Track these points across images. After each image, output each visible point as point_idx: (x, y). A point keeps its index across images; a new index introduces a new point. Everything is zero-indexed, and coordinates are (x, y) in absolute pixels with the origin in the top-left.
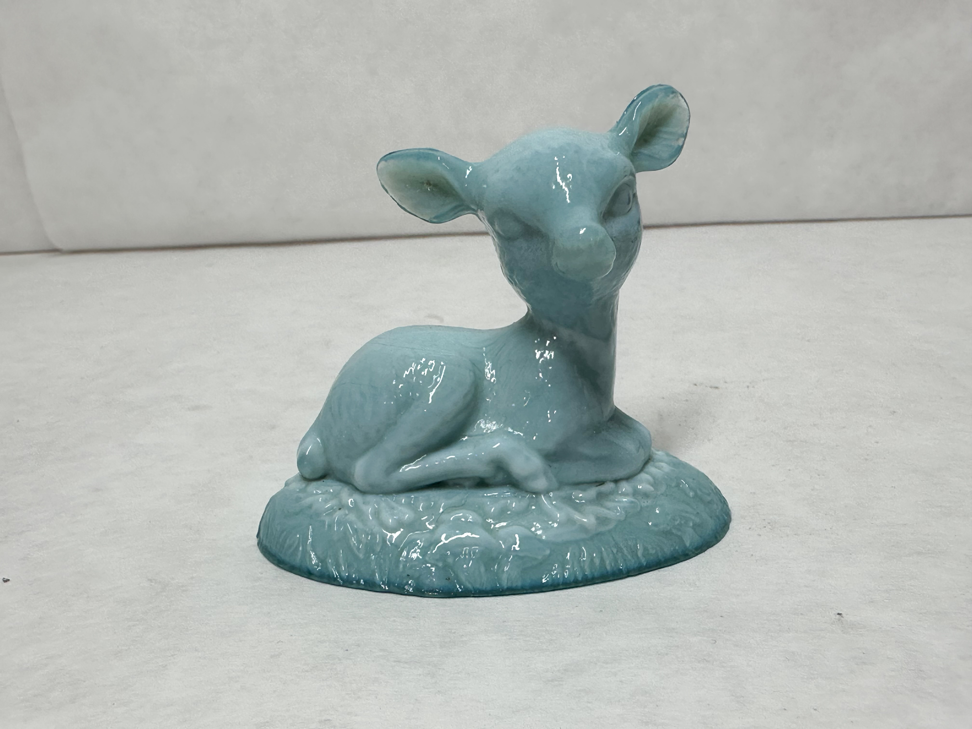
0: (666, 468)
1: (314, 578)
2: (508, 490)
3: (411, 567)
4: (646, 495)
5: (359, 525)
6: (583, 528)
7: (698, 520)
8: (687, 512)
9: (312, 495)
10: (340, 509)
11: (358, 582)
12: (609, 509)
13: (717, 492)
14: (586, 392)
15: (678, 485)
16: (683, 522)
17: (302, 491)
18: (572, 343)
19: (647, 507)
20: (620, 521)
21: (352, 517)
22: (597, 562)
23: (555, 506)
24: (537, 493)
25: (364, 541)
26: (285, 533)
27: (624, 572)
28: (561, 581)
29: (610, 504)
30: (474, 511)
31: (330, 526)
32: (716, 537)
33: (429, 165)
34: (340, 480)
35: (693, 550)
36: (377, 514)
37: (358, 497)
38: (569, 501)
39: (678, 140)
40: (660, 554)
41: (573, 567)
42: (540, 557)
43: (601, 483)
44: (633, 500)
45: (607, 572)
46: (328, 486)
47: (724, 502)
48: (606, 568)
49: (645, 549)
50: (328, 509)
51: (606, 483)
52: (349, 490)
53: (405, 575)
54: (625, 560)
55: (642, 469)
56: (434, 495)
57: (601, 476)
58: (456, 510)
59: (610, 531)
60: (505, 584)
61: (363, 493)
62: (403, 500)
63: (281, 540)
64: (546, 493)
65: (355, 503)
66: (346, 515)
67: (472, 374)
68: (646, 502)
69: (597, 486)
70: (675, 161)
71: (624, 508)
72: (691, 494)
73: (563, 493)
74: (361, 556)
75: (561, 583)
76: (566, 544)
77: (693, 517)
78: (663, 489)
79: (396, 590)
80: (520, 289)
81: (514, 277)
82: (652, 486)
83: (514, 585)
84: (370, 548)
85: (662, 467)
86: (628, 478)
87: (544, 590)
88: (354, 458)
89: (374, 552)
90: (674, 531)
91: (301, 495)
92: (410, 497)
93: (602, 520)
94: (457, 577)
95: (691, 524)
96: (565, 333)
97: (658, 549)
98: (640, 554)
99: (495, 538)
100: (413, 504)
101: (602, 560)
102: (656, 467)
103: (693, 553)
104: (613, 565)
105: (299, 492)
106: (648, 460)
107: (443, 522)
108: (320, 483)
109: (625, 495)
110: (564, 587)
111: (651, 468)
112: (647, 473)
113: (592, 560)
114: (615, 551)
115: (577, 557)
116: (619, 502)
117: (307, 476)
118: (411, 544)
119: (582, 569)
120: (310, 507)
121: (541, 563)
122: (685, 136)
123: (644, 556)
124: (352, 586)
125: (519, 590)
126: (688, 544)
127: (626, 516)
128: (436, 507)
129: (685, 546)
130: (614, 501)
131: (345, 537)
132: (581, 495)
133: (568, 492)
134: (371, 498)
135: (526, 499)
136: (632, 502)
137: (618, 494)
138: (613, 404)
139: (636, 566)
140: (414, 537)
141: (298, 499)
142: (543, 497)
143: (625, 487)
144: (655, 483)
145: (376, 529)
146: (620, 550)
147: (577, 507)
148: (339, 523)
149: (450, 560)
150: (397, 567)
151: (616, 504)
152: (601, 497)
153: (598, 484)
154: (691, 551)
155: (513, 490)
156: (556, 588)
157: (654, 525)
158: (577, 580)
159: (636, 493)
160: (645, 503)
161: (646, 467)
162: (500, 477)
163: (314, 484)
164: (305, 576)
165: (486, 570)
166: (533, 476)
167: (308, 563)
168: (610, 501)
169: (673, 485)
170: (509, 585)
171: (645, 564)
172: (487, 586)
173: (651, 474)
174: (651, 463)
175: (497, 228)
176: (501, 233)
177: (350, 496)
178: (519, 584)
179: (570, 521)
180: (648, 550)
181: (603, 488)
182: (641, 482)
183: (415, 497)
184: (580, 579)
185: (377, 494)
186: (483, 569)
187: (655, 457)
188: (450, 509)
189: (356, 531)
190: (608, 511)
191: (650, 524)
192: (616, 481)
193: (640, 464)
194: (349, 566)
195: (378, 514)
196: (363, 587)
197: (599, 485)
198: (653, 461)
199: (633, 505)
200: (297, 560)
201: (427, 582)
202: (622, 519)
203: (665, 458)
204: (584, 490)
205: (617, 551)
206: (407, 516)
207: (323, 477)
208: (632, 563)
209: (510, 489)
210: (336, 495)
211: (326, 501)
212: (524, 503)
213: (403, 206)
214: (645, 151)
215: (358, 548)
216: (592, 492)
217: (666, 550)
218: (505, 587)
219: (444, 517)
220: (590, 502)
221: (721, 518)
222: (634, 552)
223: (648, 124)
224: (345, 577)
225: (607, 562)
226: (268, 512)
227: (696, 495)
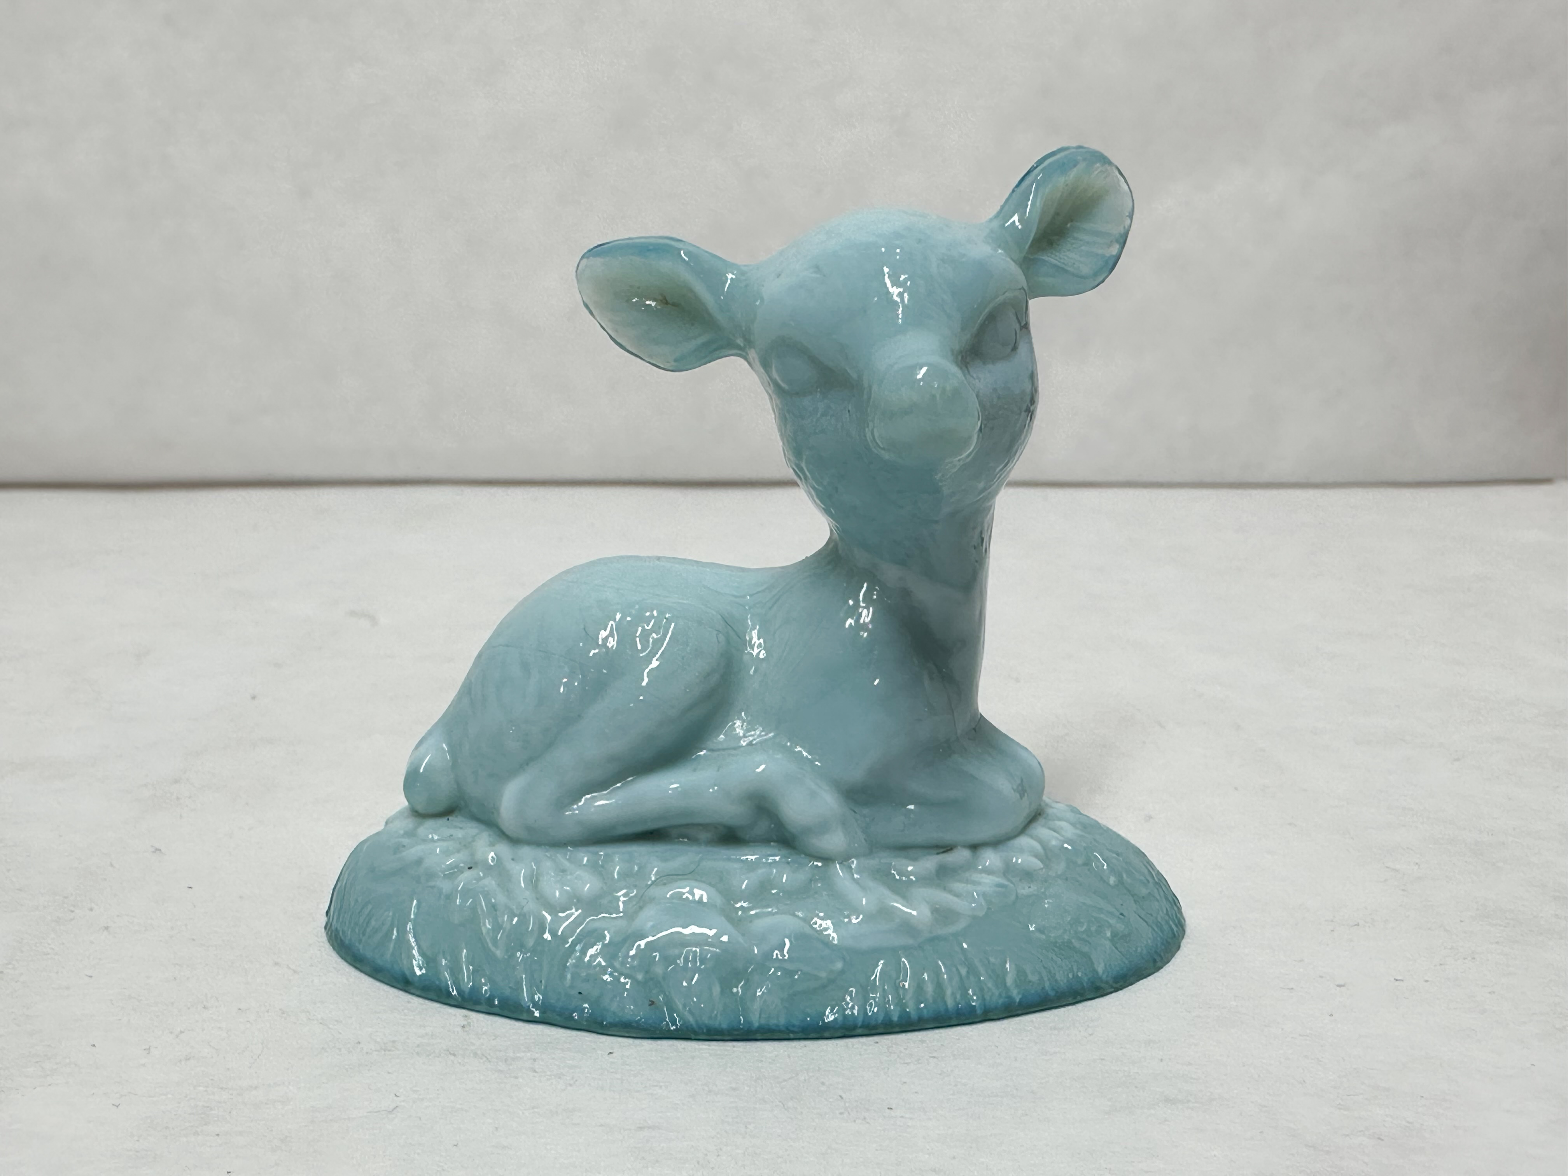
0: (1069, 830)
1: (412, 991)
2: (776, 851)
3: (587, 980)
4: (1028, 875)
5: (500, 898)
6: (907, 927)
7: (1120, 927)
8: (1101, 910)
9: (425, 841)
10: (470, 868)
11: (490, 1001)
12: (957, 895)
13: (1161, 883)
14: (927, 682)
15: (1087, 864)
16: (1093, 929)
17: (411, 834)
18: (906, 593)
19: (1028, 896)
20: (974, 918)
21: (490, 883)
22: (930, 989)
23: (856, 881)
24: (827, 860)
25: (507, 926)
26: (370, 907)
27: (979, 1012)
28: (860, 1022)
29: (958, 886)
30: (710, 884)
31: (450, 897)
32: (1155, 961)
33: (665, 265)
34: (475, 818)
35: (1111, 982)
36: (534, 881)
37: (504, 848)
38: (883, 876)
39: (1110, 245)
40: (1047, 985)
41: (884, 996)
42: (823, 974)
43: (947, 848)
44: (1006, 883)
45: (947, 1010)
46: (456, 827)
47: (1174, 901)
48: (945, 1003)
49: (1020, 973)
50: (451, 867)
51: (955, 850)
52: (490, 835)
53: (574, 992)
54: (982, 990)
55: (1024, 829)
56: (640, 851)
57: (948, 837)
58: (676, 881)
59: (955, 935)
60: (756, 1021)
61: (514, 841)
62: (586, 859)
63: (361, 920)
64: (844, 859)
65: (498, 859)
66: (479, 879)
67: (722, 638)
68: (1026, 888)
69: (938, 854)
70: (1103, 281)
71: (984, 895)
72: (1112, 880)
73: (873, 862)
74: (499, 953)
75: (860, 1024)
76: (876, 953)
77: (1112, 921)
78: (1060, 867)
79: (558, 1019)
80: (814, 488)
81: (803, 465)
82: (1042, 861)
83: (773, 1022)
84: (516, 940)
85: (1062, 828)
86: (996, 843)
87: (826, 1034)
88: (502, 777)
89: (522, 947)
90: (1076, 944)
91: (405, 841)
92: (597, 853)
93: (942, 914)
94: (669, 1003)
95: (1109, 934)
96: (891, 573)
97: (1044, 973)
98: (1009, 980)
99: (743, 935)
100: (602, 866)
101: (939, 986)
102: (1050, 829)
103: (1112, 987)
104: (958, 996)
105: (403, 836)
106: (1036, 815)
107: (652, 900)
108: (442, 821)
109: (988, 871)
110: (866, 1032)
111: (1041, 830)
112: (1032, 837)
113: (919, 986)
114: (963, 971)
115: (893, 976)
116: (975, 883)
117: (420, 808)
118: (591, 937)
119: (900, 1002)
120: (419, 862)
121: (824, 987)
122: (1123, 241)
123: (1017, 986)
124: (478, 1008)
125: (780, 1031)
126: (1100, 969)
127: (989, 909)
128: (643, 873)
129: (1095, 971)
130: (967, 881)
131: (473, 918)
132: (910, 868)
133: (883, 861)
134: (526, 851)
135: (807, 869)
136: (999, 885)
137: (977, 870)
138: (978, 709)
139: (1001, 1001)
140: (597, 925)
141: (398, 848)
142: (838, 866)
143: (990, 858)
144: (1048, 855)
145: (531, 906)
146: (972, 971)
147: (901, 889)
148: (466, 893)
149: (659, 970)
150: (562, 977)
151: (970, 887)
152: (943, 875)
153: (942, 850)
154: (1107, 982)
155: (785, 852)
156: (847, 1033)
157: (1039, 930)
158: (891, 1021)
159: (1009, 870)
160: (1025, 890)
161: (1034, 825)
162: (763, 827)
163: (430, 823)
164: (399, 986)
165: (722, 992)
166: (823, 827)
167: (405, 962)
168: (960, 881)
169: (1080, 862)
170: (763, 1022)
171: (1018, 1000)
172: (723, 1023)
173: (1040, 841)
174: (1041, 821)
175: (775, 375)
176: (783, 385)
177: (492, 844)
178: (782, 1021)
179: (885, 913)
180: (1026, 975)
181: (950, 858)
182: (1022, 851)
183: (606, 855)
184: (895, 1018)
185: (538, 844)
186: (717, 989)
187: (1050, 811)
188: (668, 878)
189: (494, 907)
190: (955, 899)
191: (1032, 929)
192: (975, 847)
193: (1020, 819)
194: (476, 973)
195: (537, 880)
196: (497, 1010)
197: (944, 852)
198: (1045, 818)
199: (1003, 890)
200: (385, 958)
201: (614, 1007)
202: (981, 914)
203: (1069, 815)
204: (915, 859)
205: (968, 972)
206: (588, 885)
207: (448, 812)
208: (995, 997)
209: (779, 850)
210: (466, 845)
211: (447, 853)
212: (802, 876)
213: (619, 340)
214: (1050, 258)
215: (495, 941)
216: (930, 863)
217: (1058, 977)
218: (756, 1024)
219: (655, 892)
220: (925, 880)
221: (1166, 927)
222: (999, 977)
223: (1057, 214)
224: (467, 991)
225: (949, 992)
226: (347, 870)
227: (1121, 882)
